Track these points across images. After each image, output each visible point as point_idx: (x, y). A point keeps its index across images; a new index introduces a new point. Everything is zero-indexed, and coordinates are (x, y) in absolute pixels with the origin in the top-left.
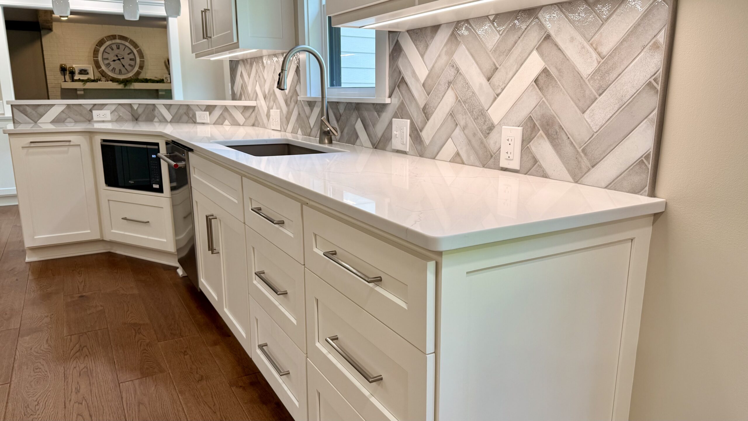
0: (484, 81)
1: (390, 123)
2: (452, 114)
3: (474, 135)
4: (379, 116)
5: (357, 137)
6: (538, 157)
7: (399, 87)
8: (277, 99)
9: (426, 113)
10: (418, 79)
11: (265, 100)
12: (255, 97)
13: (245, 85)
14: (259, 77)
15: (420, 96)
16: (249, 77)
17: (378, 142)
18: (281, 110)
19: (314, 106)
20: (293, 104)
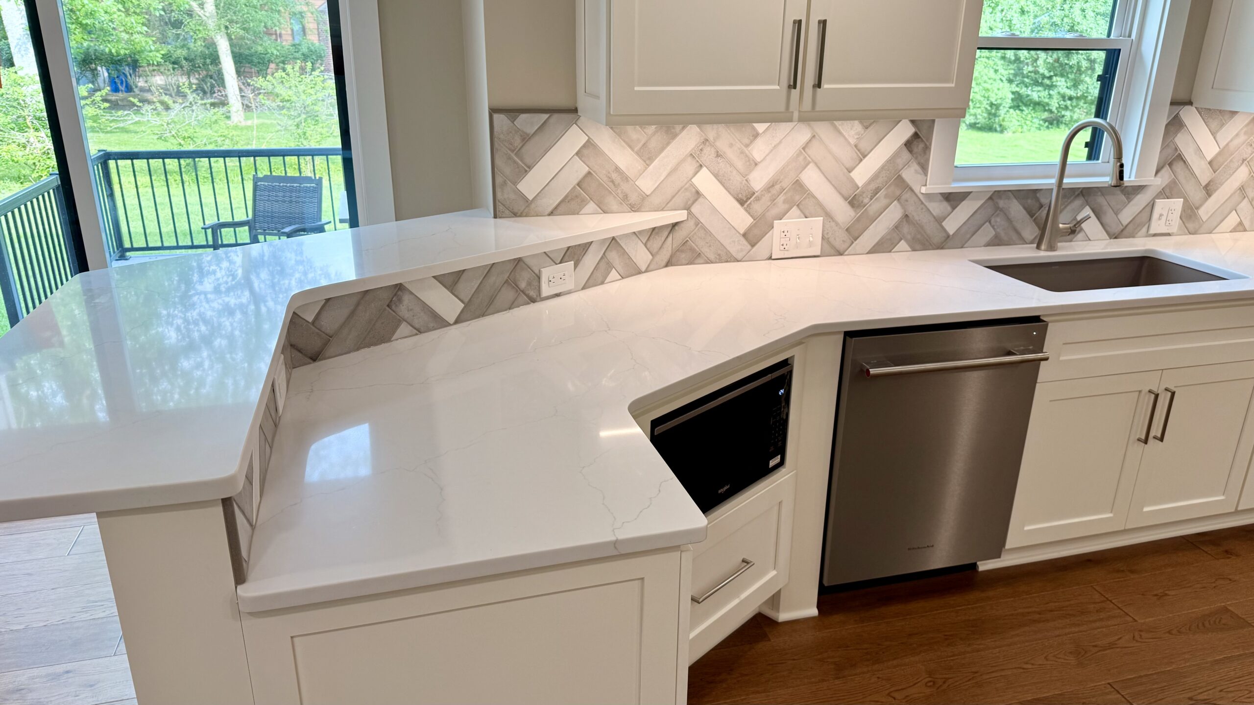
1: (1152, 205)
2: (1242, 189)
7: (1170, 165)
8: (814, 197)
9: (1209, 190)
10: (1203, 157)
11: (742, 202)
12: (679, 200)
13: (614, 176)
14: (718, 155)
15: (1203, 173)
16: (647, 156)
17: (1122, 231)
18: (828, 216)
19: (963, 200)
20: (884, 202)
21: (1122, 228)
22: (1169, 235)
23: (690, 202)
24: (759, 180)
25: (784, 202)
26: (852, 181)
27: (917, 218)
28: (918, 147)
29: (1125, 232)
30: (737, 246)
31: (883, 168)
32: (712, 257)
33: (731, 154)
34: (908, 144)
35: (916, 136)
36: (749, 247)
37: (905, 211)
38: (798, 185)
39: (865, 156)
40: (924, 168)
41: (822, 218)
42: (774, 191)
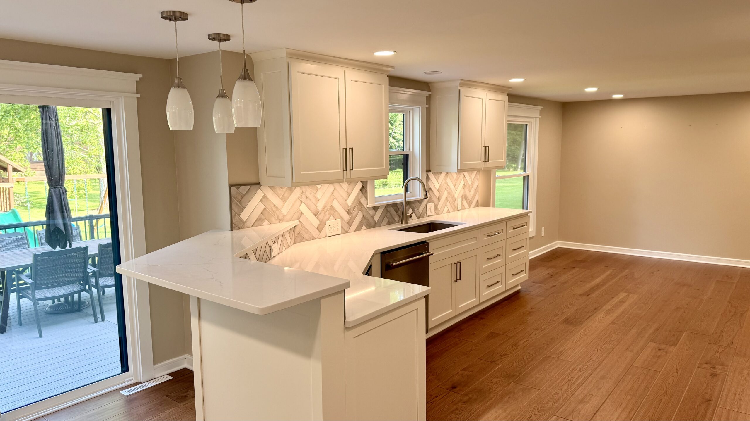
8: (337, 211)
9: (439, 199)
10: (436, 188)
11: (316, 216)
12: (296, 216)
13: (274, 208)
14: (307, 198)
15: (437, 194)
16: (284, 200)
17: (420, 215)
18: (342, 218)
19: (378, 209)
20: (357, 211)
21: (420, 214)
22: (432, 216)
23: (299, 217)
24: (320, 206)
25: (329, 214)
26: (347, 204)
27: (366, 217)
28: (364, 191)
29: (421, 216)
30: (315, 233)
31: (355, 199)
32: (308, 238)
33: (311, 197)
34: (361, 190)
35: (363, 187)
36: (319, 233)
37: (363, 214)
38: (332, 208)
39: (350, 195)
40: (366, 198)
41: (340, 219)
42: (325, 210)
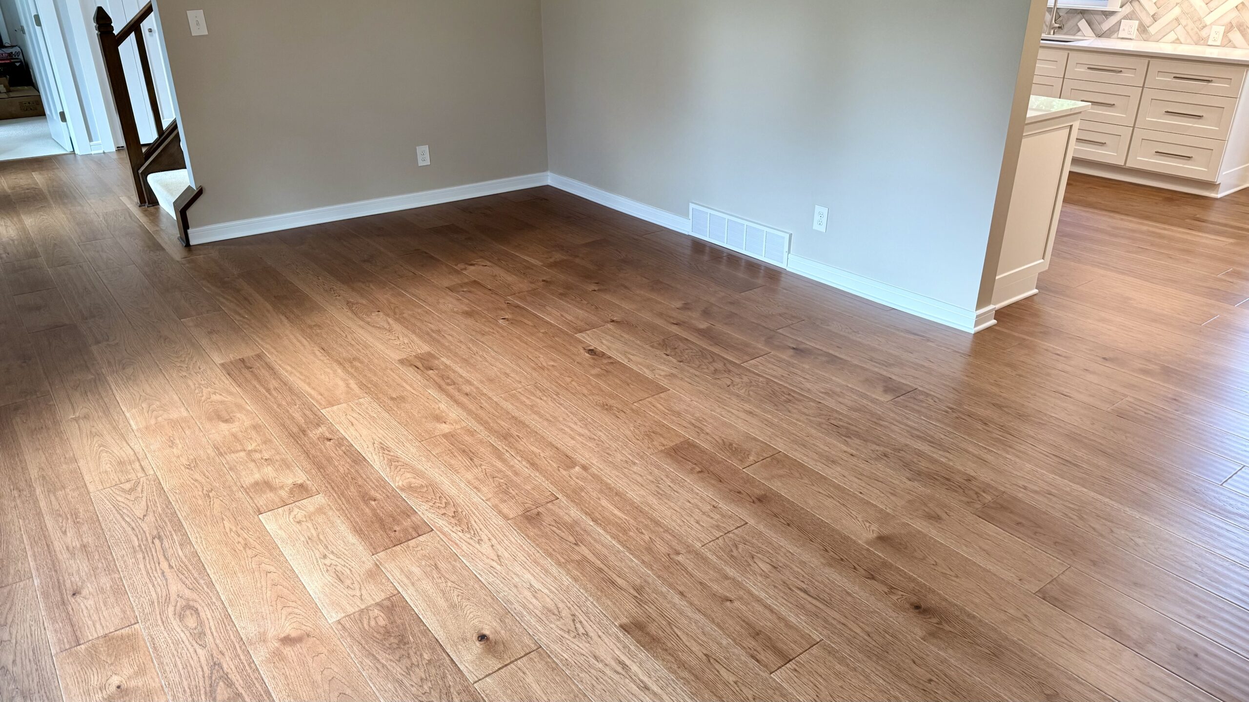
0: (1203, 5)
1: (1120, 22)
2: (1177, 19)
3: (1192, 29)
4: (1107, 19)
5: (1079, 30)
6: (1232, 39)
7: (1130, 2)
17: (1104, 35)
21: (1104, 32)
22: (1131, 39)
